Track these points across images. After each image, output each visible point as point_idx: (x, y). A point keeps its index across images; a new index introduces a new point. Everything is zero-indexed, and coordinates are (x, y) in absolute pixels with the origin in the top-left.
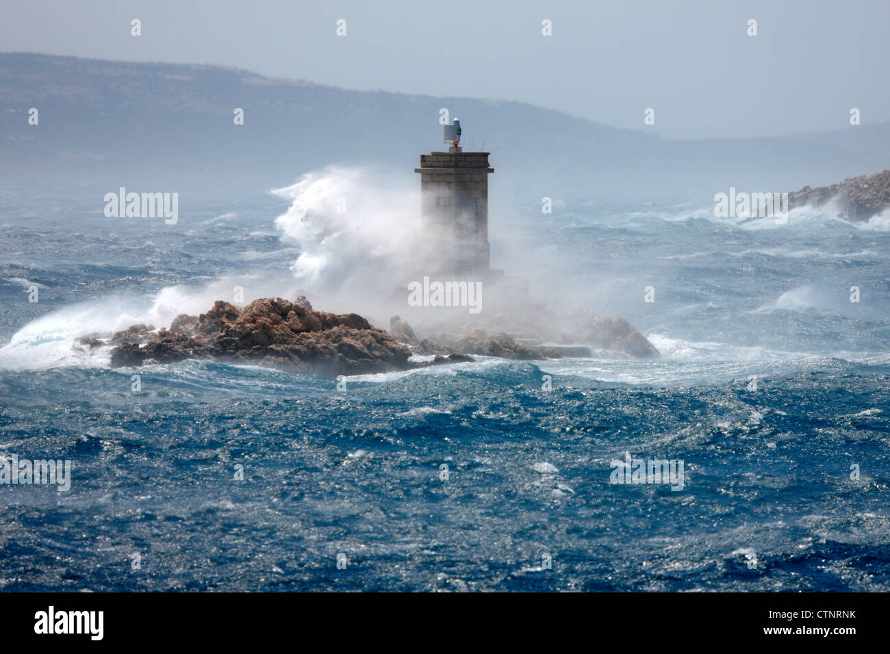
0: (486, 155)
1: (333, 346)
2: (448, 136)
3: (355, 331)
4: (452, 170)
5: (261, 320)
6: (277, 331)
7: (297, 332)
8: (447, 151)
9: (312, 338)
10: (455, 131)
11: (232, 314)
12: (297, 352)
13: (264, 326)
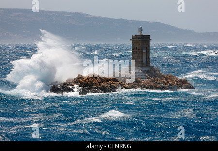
0: (149, 36)
1: (109, 86)
2: (139, 31)
3: (115, 82)
4: (140, 40)
5: (90, 79)
6: (94, 82)
7: (99, 82)
8: (139, 35)
9: (103, 84)
10: (141, 29)
11: (82, 78)
12: (99, 88)
13: (91, 81)
